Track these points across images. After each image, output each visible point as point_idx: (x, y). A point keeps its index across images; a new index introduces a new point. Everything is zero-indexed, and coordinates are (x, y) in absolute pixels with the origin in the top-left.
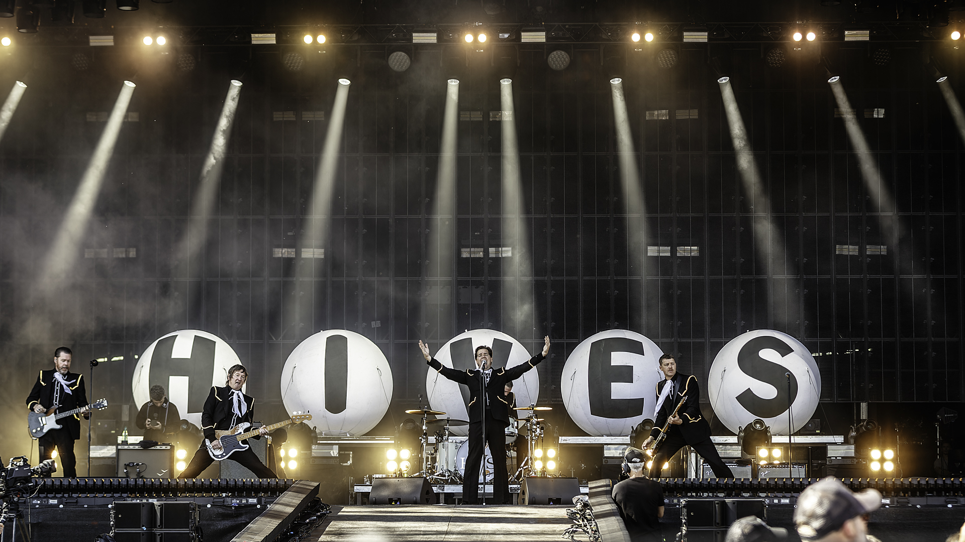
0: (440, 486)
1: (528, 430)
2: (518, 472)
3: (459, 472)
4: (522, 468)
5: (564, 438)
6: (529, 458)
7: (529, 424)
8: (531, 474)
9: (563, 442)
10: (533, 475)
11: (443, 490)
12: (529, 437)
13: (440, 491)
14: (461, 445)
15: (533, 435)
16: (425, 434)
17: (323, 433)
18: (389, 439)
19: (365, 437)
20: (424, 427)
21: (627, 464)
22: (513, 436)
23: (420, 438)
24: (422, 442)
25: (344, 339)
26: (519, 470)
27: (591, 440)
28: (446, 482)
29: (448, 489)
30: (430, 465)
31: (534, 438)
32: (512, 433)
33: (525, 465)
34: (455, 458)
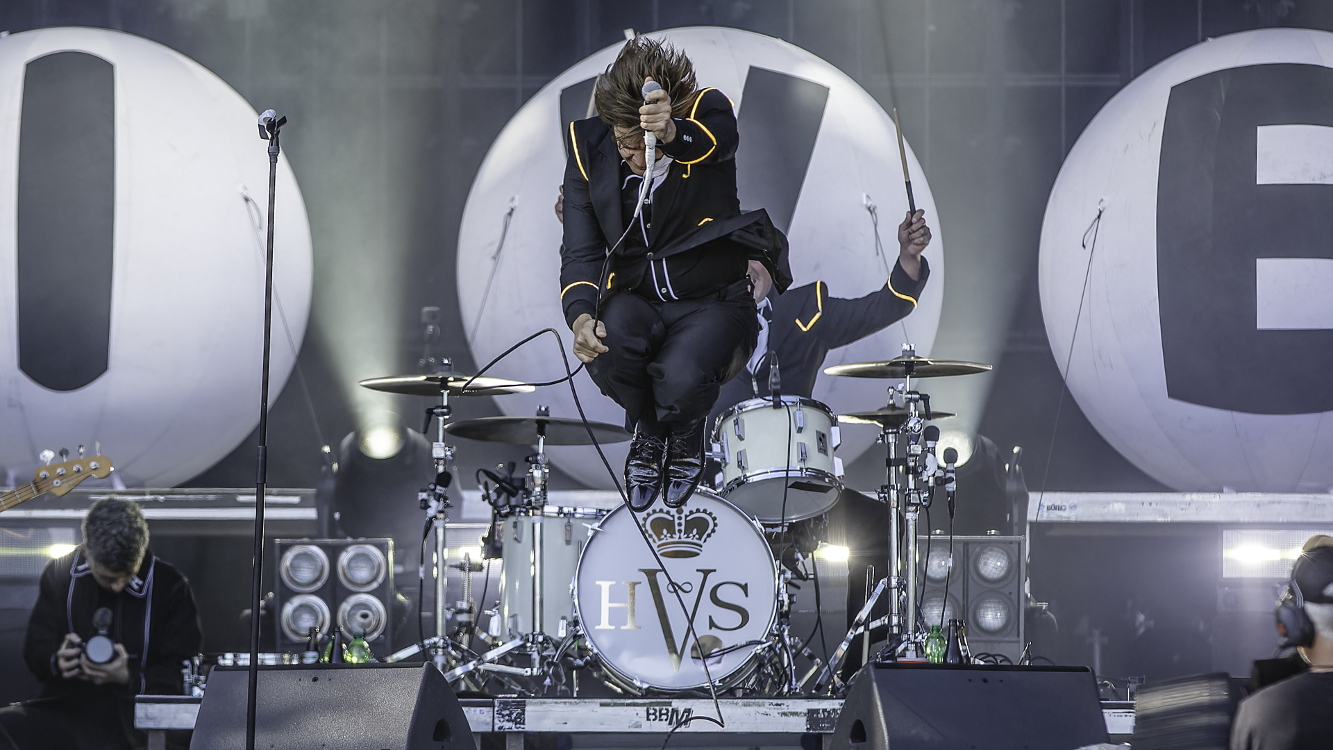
0: (505, 705)
1: (889, 463)
2: (844, 646)
3: (588, 644)
4: (861, 629)
5: (1050, 498)
6: (894, 582)
7: (891, 439)
8: (903, 654)
9: (1045, 516)
10: (911, 656)
11: (520, 720)
12: (893, 494)
13: (507, 725)
14: (596, 525)
15: (912, 485)
16: (444, 479)
17: (12, 474)
18: (296, 500)
19: (194, 493)
20: (439, 450)
21: (1303, 610)
22: (824, 489)
23: (423, 495)
24: (431, 512)
25: (102, 70)
26: (850, 636)
27: (1166, 509)
28: (534, 688)
29: (540, 719)
30: (470, 611)
31: (914, 498)
32: (820, 474)
33: (875, 614)
34: (573, 585)
